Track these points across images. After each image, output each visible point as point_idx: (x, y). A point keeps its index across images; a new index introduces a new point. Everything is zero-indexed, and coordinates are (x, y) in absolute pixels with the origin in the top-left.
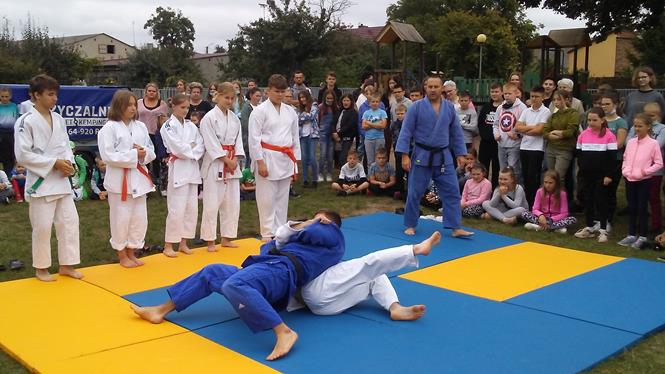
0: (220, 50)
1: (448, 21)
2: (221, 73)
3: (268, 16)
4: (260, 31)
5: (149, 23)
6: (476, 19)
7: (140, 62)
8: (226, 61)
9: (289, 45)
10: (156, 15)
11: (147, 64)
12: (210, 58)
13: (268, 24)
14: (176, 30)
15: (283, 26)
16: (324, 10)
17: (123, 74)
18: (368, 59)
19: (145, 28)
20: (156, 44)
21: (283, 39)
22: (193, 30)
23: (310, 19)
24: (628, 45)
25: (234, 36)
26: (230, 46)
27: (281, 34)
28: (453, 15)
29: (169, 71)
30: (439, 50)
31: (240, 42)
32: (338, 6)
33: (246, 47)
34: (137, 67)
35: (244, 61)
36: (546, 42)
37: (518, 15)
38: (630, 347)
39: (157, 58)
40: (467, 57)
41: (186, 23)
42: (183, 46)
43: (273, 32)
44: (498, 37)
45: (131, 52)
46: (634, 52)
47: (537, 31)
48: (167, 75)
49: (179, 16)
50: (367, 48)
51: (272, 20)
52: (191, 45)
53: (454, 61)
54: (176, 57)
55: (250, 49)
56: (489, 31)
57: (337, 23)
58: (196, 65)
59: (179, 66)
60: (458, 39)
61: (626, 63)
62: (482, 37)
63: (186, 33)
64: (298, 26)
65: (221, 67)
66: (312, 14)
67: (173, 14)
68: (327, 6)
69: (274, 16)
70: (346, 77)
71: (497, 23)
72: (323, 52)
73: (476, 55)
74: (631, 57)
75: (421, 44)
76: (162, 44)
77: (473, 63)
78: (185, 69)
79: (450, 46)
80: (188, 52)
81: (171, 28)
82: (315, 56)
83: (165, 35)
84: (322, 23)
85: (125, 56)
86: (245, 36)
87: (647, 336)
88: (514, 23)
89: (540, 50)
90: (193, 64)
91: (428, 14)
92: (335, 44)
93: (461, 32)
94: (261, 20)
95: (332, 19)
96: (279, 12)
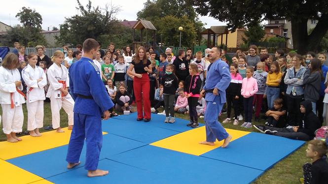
0: (55, 29)
1: (166, 20)
2: (56, 41)
3: (80, 14)
4: (76, 21)
5: (18, 15)
6: (178, 20)
7: (13, 34)
8: (59, 34)
9: (91, 28)
10: (22, 11)
11: (17, 35)
12: (50, 33)
13: (80, 18)
14: (32, 19)
15: (88, 19)
16: (108, 12)
17: (5, 40)
18: (129, 36)
19: (16, 17)
20: (22, 25)
21: (88, 25)
22: (41, 19)
23: (101, 16)
24: (242, 34)
25: (63, 23)
26: (61, 27)
27: (87, 23)
28: (168, 17)
29: (29, 38)
30: (161, 33)
31: (66, 26)
32: (115, 11)
33: (69, 28)
34: (12, 36)
35: (68, 35)
36: (210, 32)
37: (196, 18)
38: (259, 177)
39: (22, 32)
40: (174, 37)
41: (38, 15)
42: (36, 27)
43: (83, 22)
44: (187, 28)
45: (8, 29)
46: (245, 37)
47: (204, 26)
48: (28, 41)
49: (34, 12)
50: (128, 31)
51: (82, 16)
52: (40, 26)
53: (168, 38)
54: (32, 32)
55: (71, 29)
56: (183, 26)
57: (114, 19)
58: (43, 36)
59: (34, 36)
60: (170, 29)
61: (242, 42)
62: (181, 28)
63: (38, 20)
64: (95, 19)
65: (56, 37)
66: (102, 14)
67: (31, 11)
68: (109, 10)
69: (83, 14)
70: (118, 44)
71: (187, 22)
72: (107, 32)
73: (178, 36)
74: (244, 39)
75: (154, 30)
76: (25, 25)
77: (176, 40)
78: (37, 38)
79: (166, 31)
80: (38, 30)
81: (30, 17)
82: (104, 34)
83: (27, 21)
84: (107, 18)
85: (5, 31)
86: (68, 23)
87: (266, 171)
88: (194, 22)
89: (207, 35)
90: (41, 36)
91: (156, 16)
92: (113, 29)
93: (171, 25)
94: (77, 16)
95: (111, 17)
96: (86, 12)
